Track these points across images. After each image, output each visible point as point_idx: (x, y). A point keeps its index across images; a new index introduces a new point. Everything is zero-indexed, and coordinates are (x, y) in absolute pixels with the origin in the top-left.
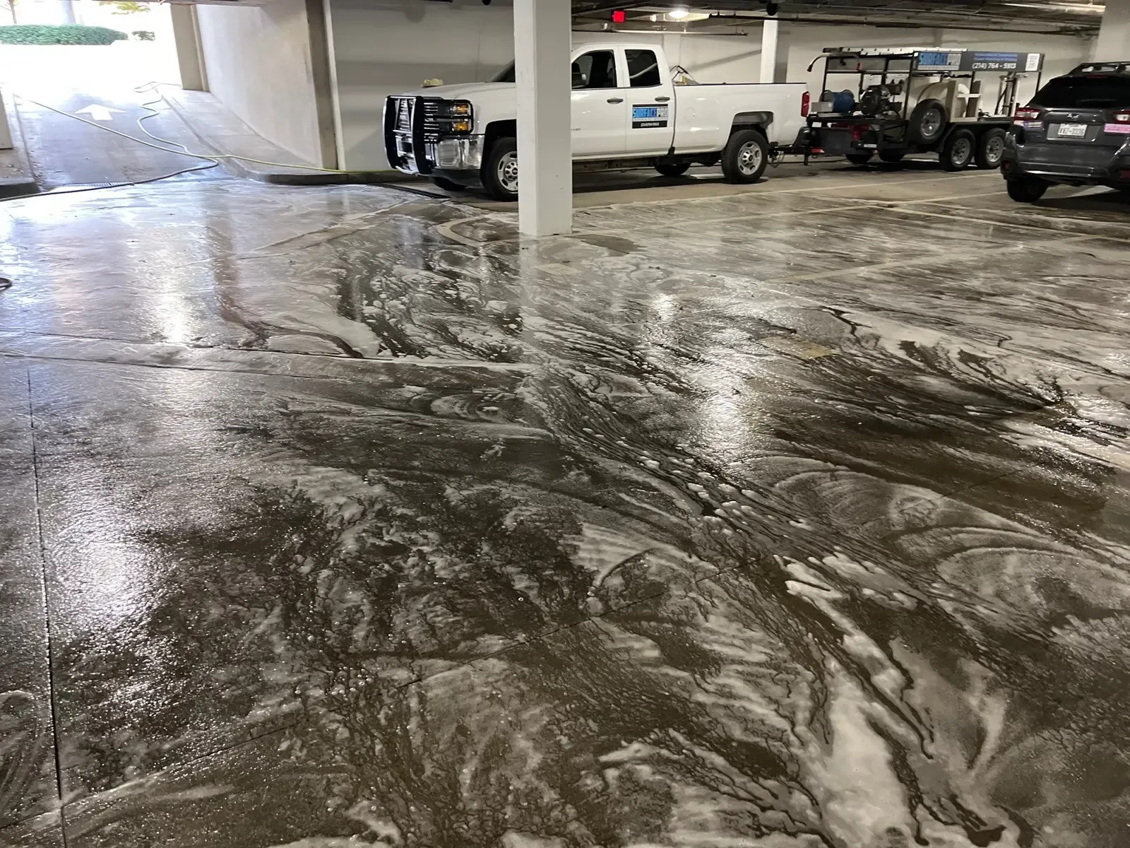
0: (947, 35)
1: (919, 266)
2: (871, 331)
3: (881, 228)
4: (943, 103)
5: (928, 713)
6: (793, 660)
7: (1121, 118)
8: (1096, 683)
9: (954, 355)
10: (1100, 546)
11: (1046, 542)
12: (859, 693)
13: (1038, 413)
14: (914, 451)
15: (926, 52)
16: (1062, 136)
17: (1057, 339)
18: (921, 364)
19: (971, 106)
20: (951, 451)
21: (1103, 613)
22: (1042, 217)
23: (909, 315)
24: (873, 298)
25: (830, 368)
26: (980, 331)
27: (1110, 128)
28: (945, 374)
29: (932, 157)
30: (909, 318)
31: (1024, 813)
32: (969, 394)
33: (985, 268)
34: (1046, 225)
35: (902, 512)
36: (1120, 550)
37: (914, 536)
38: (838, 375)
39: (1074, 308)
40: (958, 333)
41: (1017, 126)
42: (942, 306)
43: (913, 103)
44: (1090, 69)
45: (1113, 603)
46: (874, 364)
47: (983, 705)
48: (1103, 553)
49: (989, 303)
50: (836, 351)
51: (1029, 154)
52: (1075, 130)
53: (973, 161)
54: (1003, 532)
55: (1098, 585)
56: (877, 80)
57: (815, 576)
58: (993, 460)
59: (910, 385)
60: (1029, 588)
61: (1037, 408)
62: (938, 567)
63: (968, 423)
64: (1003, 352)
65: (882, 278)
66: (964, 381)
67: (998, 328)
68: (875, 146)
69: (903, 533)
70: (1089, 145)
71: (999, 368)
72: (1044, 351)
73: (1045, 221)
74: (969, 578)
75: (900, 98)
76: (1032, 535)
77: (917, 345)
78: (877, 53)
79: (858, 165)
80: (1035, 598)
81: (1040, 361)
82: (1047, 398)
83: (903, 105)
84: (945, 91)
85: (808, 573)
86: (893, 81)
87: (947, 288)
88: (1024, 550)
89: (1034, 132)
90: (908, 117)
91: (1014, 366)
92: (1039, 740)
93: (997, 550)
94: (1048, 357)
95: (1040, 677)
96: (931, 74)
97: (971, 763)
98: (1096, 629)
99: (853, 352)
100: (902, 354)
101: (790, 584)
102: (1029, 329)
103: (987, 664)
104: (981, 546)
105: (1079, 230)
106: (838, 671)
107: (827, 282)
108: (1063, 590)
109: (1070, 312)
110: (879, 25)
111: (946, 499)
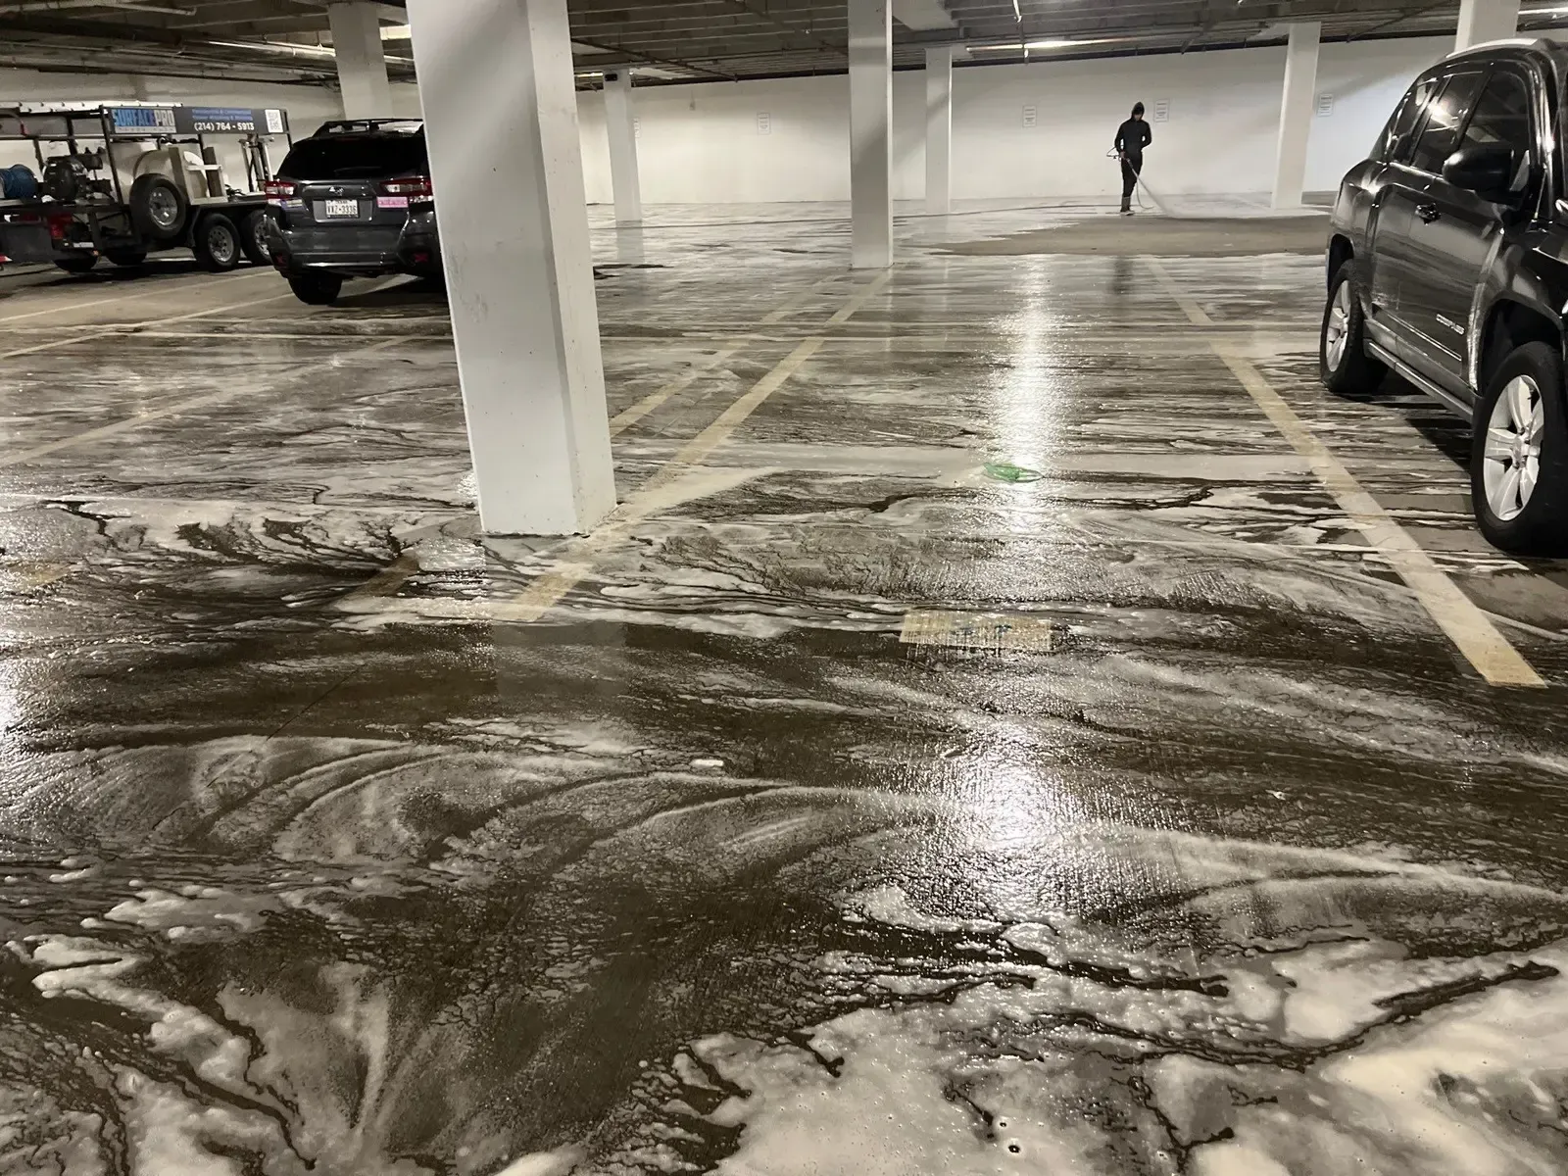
0: (151, 85)
1: (194, 412)
2: (130, 522)
3: (127, 365)
4: (172, 179)
5: (286, 1077)
6: (62, 1108)
7: (391, 188)
8: (490, 913)
9: (258, 529)
10: (471, 731)
11: (406, 751)
12: (180, 1106)
13: (375, 581)
14: (222, 685)
15: (122, 108)
16: (332, 217)
17: (382, 477)
18: (214, 553)
19: (212, 181)
20: (272, 667)
21: (484, 817)
22: (342, 321)
23: (185, 487)
24: (129, 472)
25: (69, 596)
26: (288, 487)
27: (383, 202)
28: (250, 559)
29: (185, 255)
30: (186, 489)
31: (429, 1149)
32: (285, 578)
33: (282, 400)
34: (350, 331)
35: (212, 784)
36: (492, 727)
37: (235, 813)
38: (86, 604)
39: (398, 433)
40: (258, 497)
41: (273, 207)
42: (232, 463)
43: (127, 181)
44: (339, 129)
45: (495, 798)
46: (142, 572)
47: (359, 1018)
48: (473, 737)
49: (293, 445)
50: (80, 566)
51: (300, 241)
52: (346, 208)
53: (243, 255)
54: (353, 759)
55: (474, 781)
56: (63, 149)
57: (84, 947)
58: (330, 662)
59: (202, 588)
60: (395, 823)
61: (373, 573)
62: (275, 846)
63: (288, 621)
64: (322, 509)
65: (138, 438)
66: (277, 562)
67: (312, 478)
68: (90, 245)
69: (216, 816)
70: (367, 226)
71: (319, 532)
72: (370, 496)
73: (349, 326)
74: (319, 844)
75: (104, 174)
76: (390, 748)
77: (204, 528)
78: (46, 109)
79: (77, 275)
80: (405, 834)
81: (367, 510)
82: (381, 557)
83: (113, 184)
84: (169, 162)
85: (72, 947)
86: (87, 150)
87: (236, 436)
88: (382, 773)
89: (297, 212)
90: (126, 201)
91: (337, 525)
92: (434, 1031)
93: (350, 786)
94: (377, 503)
95: (425, 940)
96: (142, 139)
97: (354, 1119)
98: (480, 841)
99: (107, 561)
100: (183, 546)
101: (42, 981)
102: (348, 471)
103: (357, 958)
104: (327, 792)
105: (389, 332)
106: (140, 1088)
107: (49, 462)
108: (436, 808)
109: (394, 438)
110: (42, 69)
111: (274, 740)
